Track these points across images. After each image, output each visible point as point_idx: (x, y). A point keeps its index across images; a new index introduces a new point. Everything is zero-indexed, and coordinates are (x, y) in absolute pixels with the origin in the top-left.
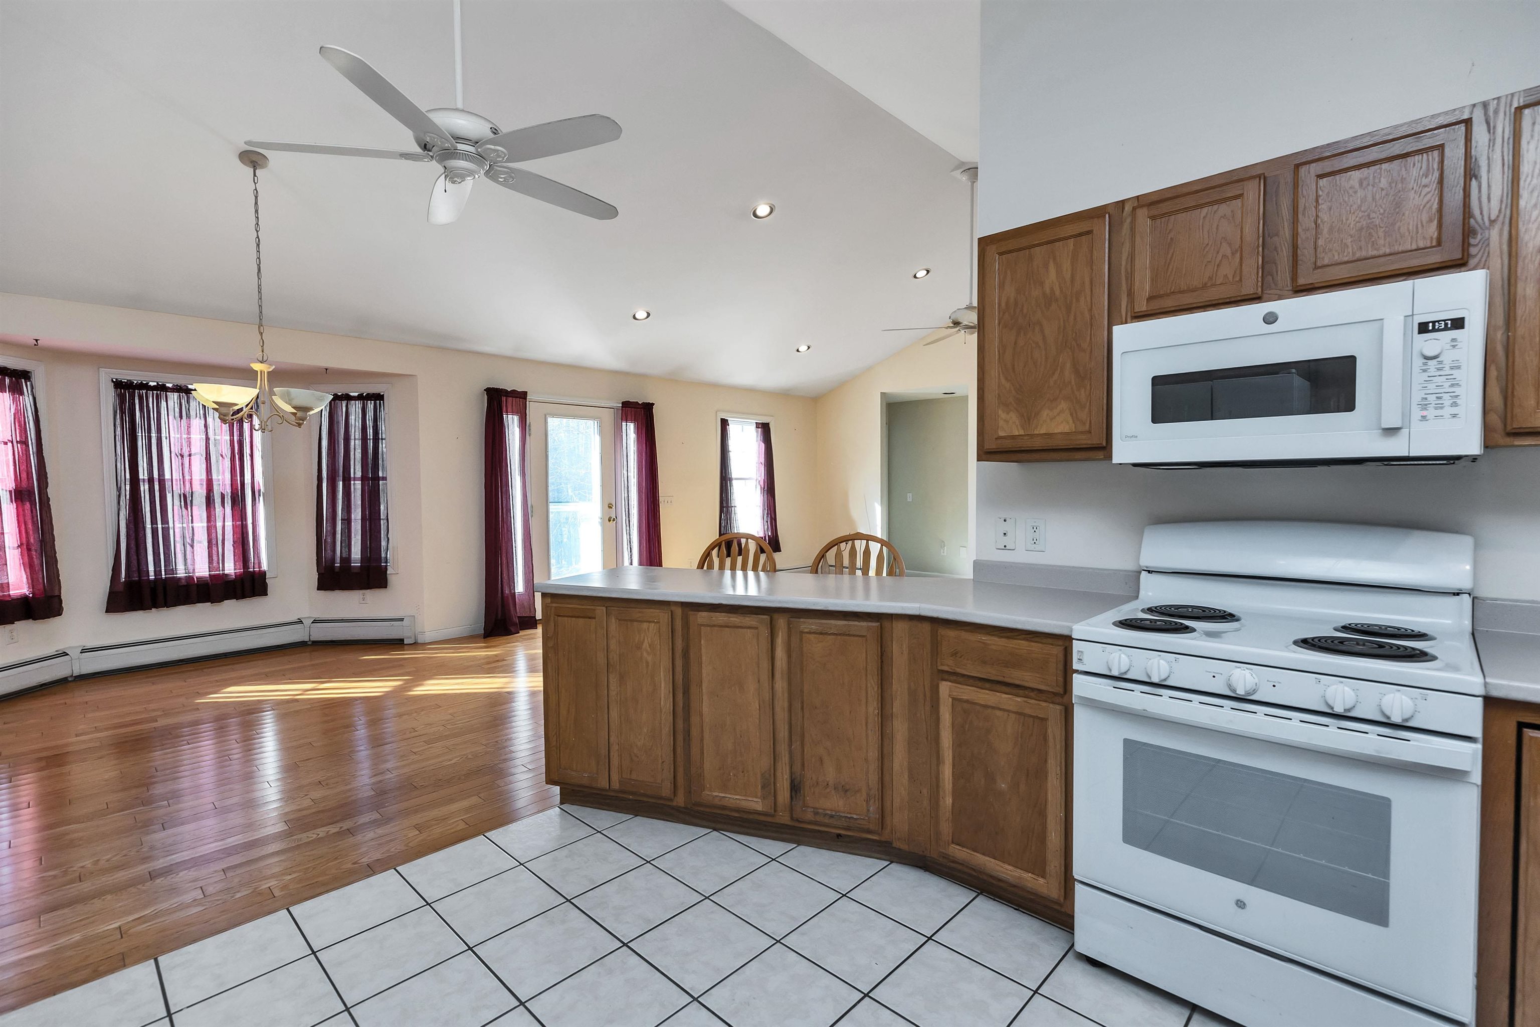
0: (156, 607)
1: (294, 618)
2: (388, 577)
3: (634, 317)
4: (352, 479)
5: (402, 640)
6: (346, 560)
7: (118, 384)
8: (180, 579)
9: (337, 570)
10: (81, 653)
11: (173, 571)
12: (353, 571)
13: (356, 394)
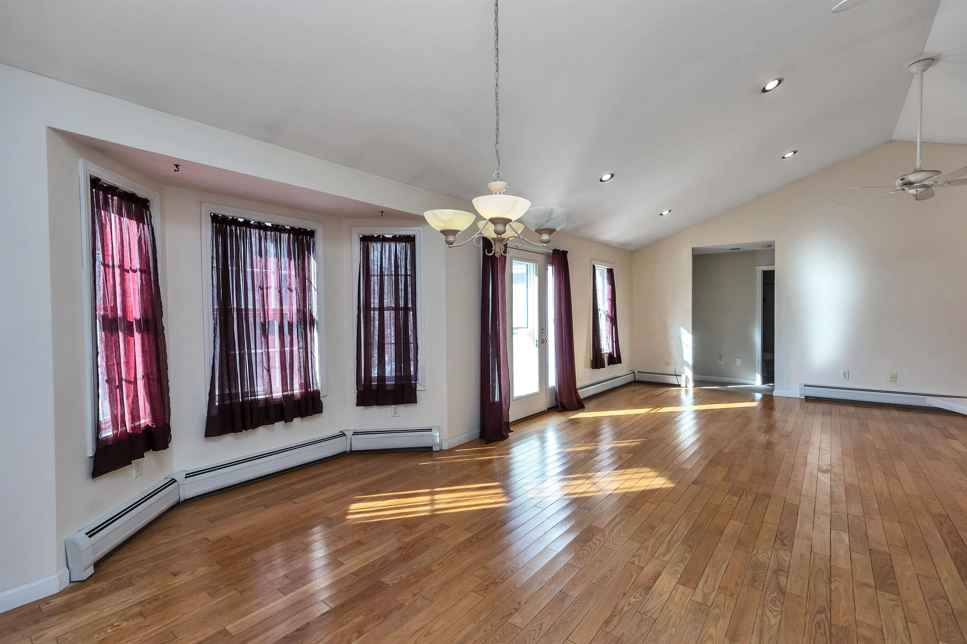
0: (246, 429)
1: (336, 432)
2: (417, 392)
3: (601, 180)
4: (372, 309)
5: (432, 447)
6: (382, 377)
7: (215, 218)
8: (258, 401)
9: (373, 388)
10: (186, 477)
11: (253, 393)
12: (388, 388)
13: (391, 236)
